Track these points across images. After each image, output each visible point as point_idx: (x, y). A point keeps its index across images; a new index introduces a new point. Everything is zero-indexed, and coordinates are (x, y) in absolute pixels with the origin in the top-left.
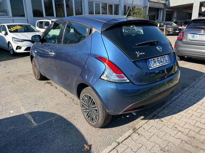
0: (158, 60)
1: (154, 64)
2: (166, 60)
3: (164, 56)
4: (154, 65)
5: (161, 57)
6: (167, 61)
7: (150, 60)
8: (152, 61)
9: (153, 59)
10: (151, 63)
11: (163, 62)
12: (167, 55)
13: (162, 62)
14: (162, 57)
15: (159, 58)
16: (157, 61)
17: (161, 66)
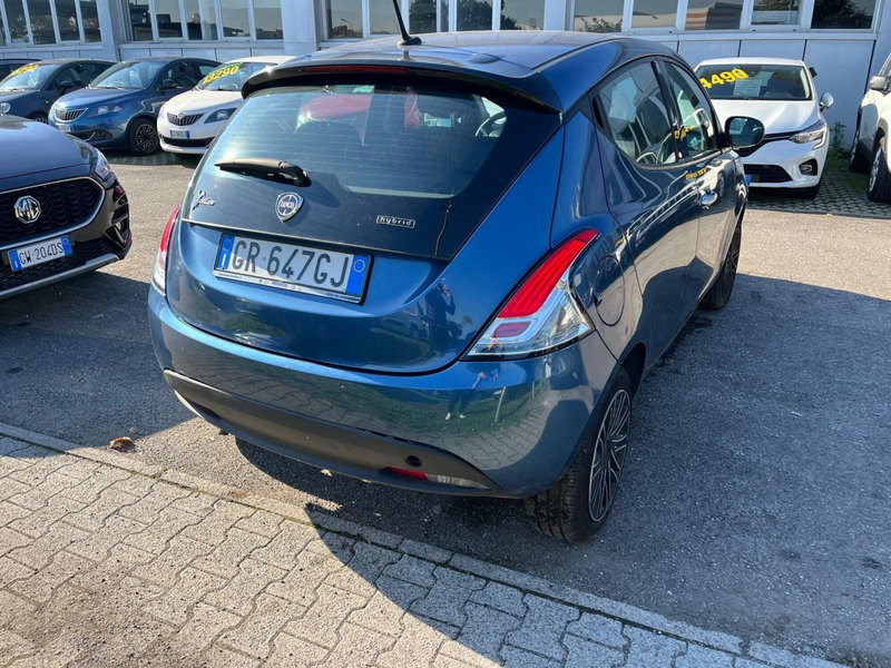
0: (276, 254)
1: (245, 261)
2: (324, 275)
3: (318, 252)
4: (242, 270)
5: (301, 249)
6: (328, 281)
7: (237, 239)
8: (241, 246)
9: (253, 244)
10: (232, 255)
11: (296, 274)
12: (351, 257)
13: (288, 272)
14: (305, 253)
15: (288, 249)
16: (264, 259)
17: (270, 284)
